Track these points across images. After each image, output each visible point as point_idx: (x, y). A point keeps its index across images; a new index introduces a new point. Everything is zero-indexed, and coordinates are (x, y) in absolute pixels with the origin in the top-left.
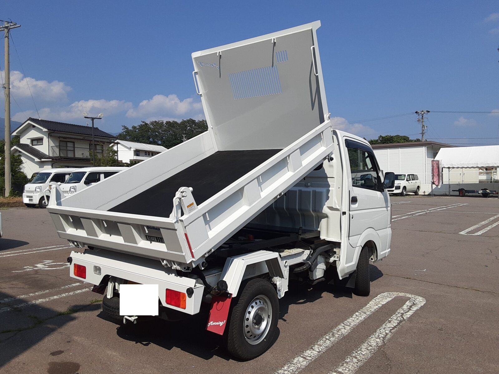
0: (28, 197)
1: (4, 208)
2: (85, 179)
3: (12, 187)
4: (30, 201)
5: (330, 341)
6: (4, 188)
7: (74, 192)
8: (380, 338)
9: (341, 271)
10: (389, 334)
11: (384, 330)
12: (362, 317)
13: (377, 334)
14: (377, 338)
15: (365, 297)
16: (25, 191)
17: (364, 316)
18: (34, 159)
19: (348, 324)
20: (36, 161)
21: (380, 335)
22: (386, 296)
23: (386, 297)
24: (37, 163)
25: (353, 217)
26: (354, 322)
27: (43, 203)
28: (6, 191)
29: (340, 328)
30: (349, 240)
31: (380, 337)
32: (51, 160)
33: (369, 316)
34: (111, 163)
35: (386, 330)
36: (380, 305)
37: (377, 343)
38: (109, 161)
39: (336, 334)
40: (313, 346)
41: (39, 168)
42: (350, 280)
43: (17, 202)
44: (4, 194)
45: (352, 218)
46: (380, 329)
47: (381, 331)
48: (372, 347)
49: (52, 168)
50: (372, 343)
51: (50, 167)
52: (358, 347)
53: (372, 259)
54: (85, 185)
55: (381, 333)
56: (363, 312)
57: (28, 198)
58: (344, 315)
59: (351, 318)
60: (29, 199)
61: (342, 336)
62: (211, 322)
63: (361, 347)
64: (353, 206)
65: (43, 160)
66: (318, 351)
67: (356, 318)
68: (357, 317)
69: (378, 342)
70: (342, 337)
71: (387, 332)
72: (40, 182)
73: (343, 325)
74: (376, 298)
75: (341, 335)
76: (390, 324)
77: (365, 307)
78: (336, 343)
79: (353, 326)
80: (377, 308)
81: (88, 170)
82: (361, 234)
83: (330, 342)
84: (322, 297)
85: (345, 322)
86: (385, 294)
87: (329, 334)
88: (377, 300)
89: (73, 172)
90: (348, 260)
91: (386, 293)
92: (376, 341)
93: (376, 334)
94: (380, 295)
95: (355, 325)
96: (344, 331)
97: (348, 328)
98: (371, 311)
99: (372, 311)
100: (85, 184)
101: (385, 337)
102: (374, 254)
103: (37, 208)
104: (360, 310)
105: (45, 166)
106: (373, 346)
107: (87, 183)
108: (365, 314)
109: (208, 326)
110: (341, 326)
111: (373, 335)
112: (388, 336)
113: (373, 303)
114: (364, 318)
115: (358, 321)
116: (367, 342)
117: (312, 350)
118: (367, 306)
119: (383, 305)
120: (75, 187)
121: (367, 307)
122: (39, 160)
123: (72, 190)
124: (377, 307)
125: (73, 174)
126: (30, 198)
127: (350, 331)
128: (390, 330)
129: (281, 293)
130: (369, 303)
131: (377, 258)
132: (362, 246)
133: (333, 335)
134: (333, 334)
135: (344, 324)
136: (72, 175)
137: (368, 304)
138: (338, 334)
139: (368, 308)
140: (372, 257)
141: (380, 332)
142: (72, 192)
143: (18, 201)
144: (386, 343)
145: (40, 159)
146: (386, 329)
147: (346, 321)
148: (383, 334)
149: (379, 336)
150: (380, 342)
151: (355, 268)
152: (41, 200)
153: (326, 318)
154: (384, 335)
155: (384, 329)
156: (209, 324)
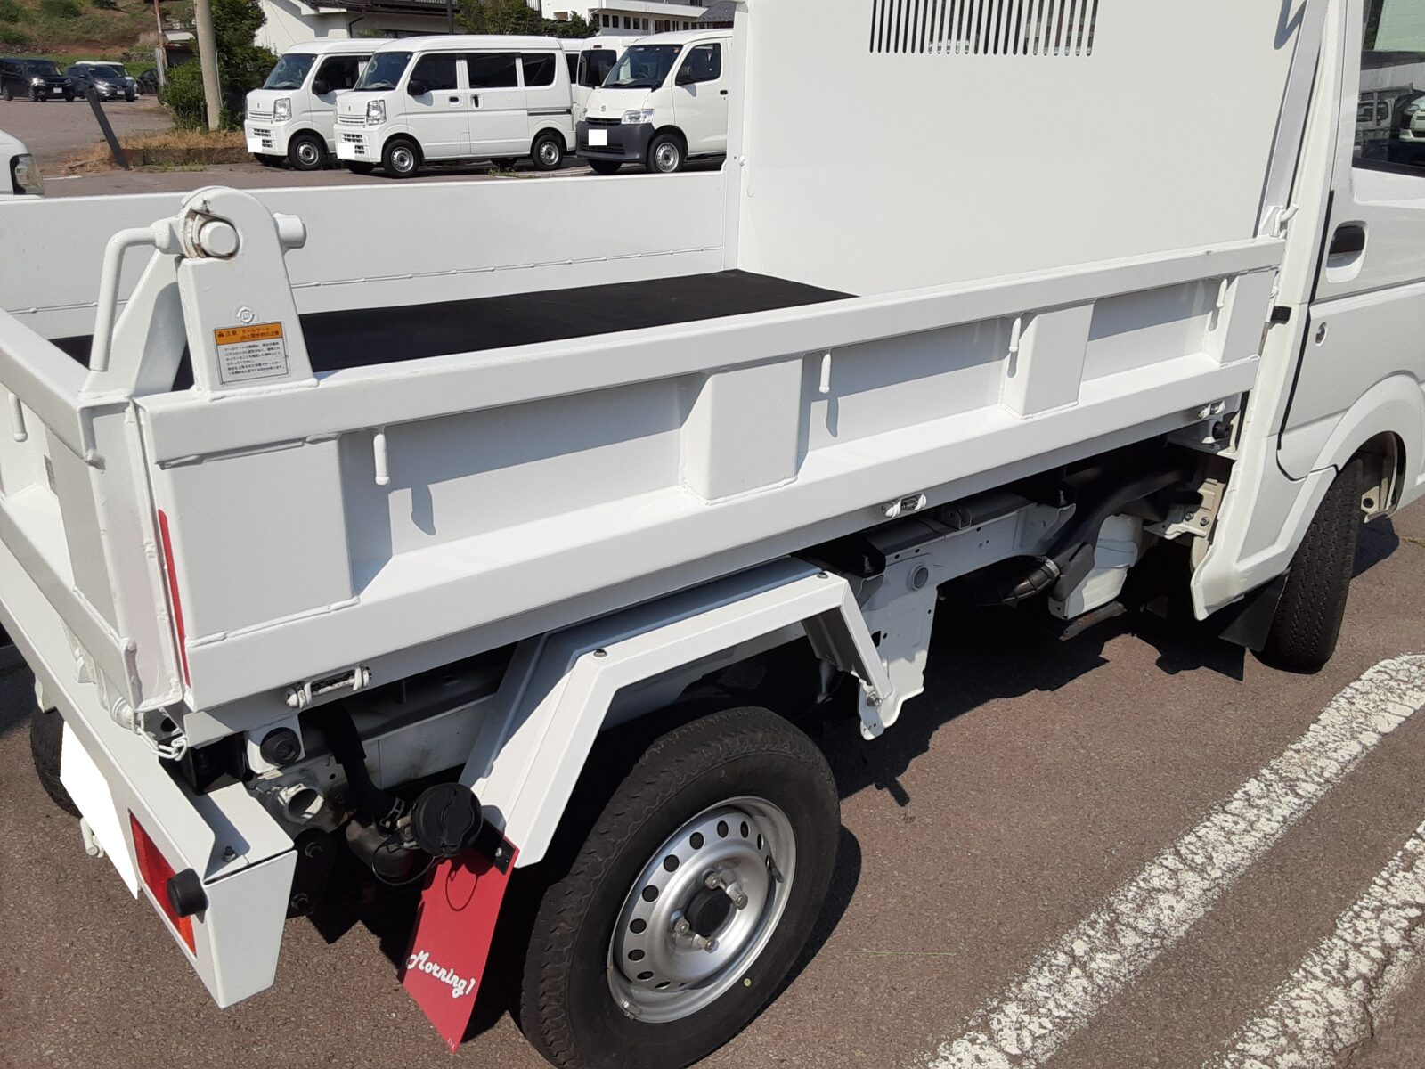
0: (259, 132)
1: (194, 168)
2: (409, 79)
3: (224, 99)
4: (264, 145)
5: (1090, 977)
6: (202, 103)
7: (378, 120)
8: (1348, 984)
9: (1210, 587)
10: (1401, 951)
11: (1375, 925)
12: (1275, 811)
13: (1338, 954)
14: (1335, 983)
15: (1303, 678)
16: (249, 115)
17: (1286, 807)
18: (300, 9)
19: (1199, 859)
20: (303, 13)
21: (1353, 956)
22: (1401, 677)
23: (1403, 686)
24: (307, 20)
25: (1323, 332)
26: (1228, 847)
27: (301, 152)
28: (209, 109)
29: (1156, 883)
30: (1279, 447)
31: (1350, 974)
32: (344, 10)
33: (1307, 806)
34: (513, 20)
35: (1385, 924)
36: (1370, 739)
37: (1332, 1023)
38: (509, 13)
39: (1127, 925)
40: (994, 1010)
41: (317, 36)
42: (1246, 612)
43: (233, 148)
44: (206, 121)
45: (1319, 338)
46: (1357, 916)
47: (1361, 925)
48: (1300, 1048)
49: (352, 37)
50: (1305, 1023)
51: (345, 32)
52: (1227, 1043)
53: (1369, 503)
54: (410, 97)
55: (1357, 947)
56: (1281, 778)
57: (261, 138)
58: (1187, 794)
59: (1218, 819)
60: (263, 141)
61: (1157, 943)
62: (423, 956)
63: (1240, 1046)
64: (1336, 276)
65: (323, 10)
66: (1015, 1051)
67: (1242, 816)
68: (1251, 814)
69: (1339, 1013)
70: (1152, 956)
71: (1393, 938)
72: (287, 84)
73: (1171, 861)
74: (1357, 685)
75: (1155, 935)
76: (1410, 875)
77: (1298, 746)
78: (1118, 997)
79: (1224, 874)
80: (1356, 757)
81: (418, 46)
82: (1347, 409)
83: (1085, 982)
84: (1105, 661)
85: (1187, 839)
86: (1397, 662)
87: (1093, 925)
88: (1360, 703)
89: (377, 51)
90: (1255, 540)
91: (1405, 658)
92: (1330, 1006)
93: (1331, 951)
94: (1377, 667)
95: (1235, 869)
96: (1172, 908)
97: (1195, 885)
98: (1321, 776)
99: (1326, 774)
100: (409, 93)
101: (1375, 979)
102: (1385, 482)
103: (287, 168)
104: (1267, 766)
105: (330, 32)
106: (1307, 1044)
107: (417, 89)
108: (1291, 798)
109: (410, 967)
110: (1159, 871)
111: (1317, 953)
112: (1395, 976)
113: (1339, 720)
114: (1285, 822)
115: (1249, 841)
116: (1274, 1008)
117: (983, 1038)
118: (1308, 740)
119: (1384, 735)
120: (381, 104)
121: (1305, 742)
122: (312, 12)
123: (374, 113)
124: (1355, 748)
125: (376, 60)
126: (263, 135)
127: (1199, 913)
128: (1405, 924)
129: (882, 711)
130: (1316, 721)
131: (1395, 502)
132: (1340, 468)
133: (1111, 932)
134: (1111, 924)
135: (1177, 853)
136: (375, 63)
137: (1312, 727)
138: (1135, 929)
139: (1311, 751)
140: (1372, 494)
141: (1357, 933)
142: (375, 122)
143: (235, 146)
144: (1381, 1030)
145: (315, 6)
146: (1384, 916)
147: (1191, 838)
148: (1367, 955)
149: (1346, 966)
150: (1346, 1016)
151: (1282, 568)
152: (294, 146)
153: (1098, 804)
154: (1373, 960)
155: (1378, 911)
156: (413, 957)
